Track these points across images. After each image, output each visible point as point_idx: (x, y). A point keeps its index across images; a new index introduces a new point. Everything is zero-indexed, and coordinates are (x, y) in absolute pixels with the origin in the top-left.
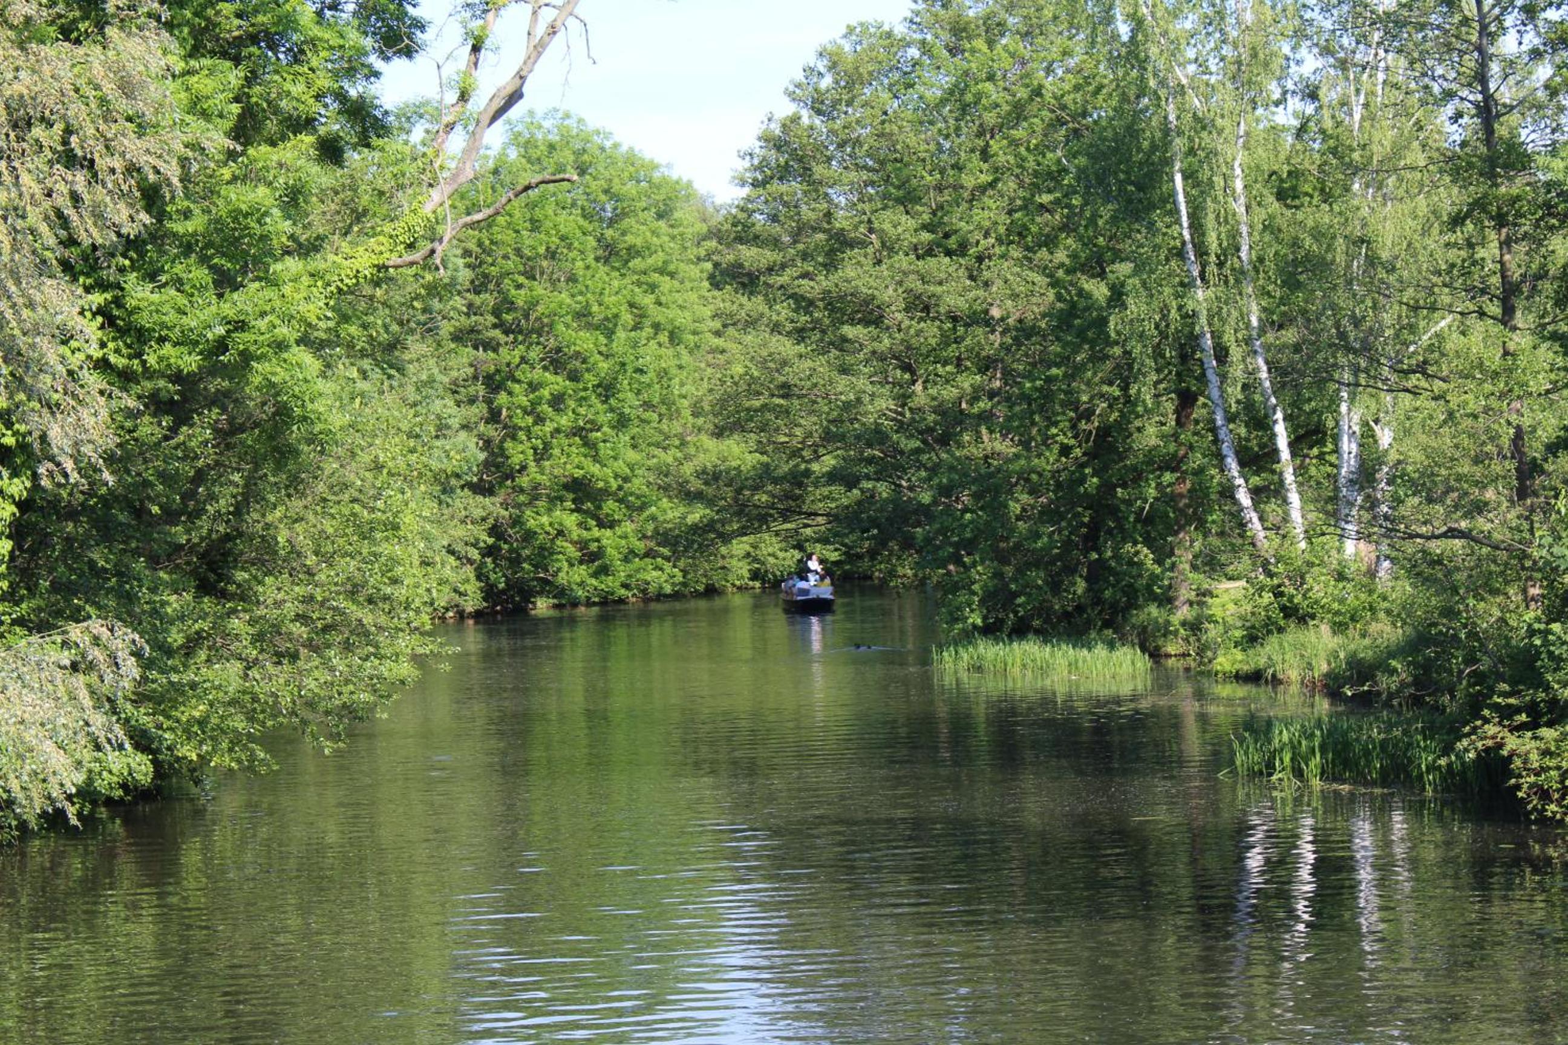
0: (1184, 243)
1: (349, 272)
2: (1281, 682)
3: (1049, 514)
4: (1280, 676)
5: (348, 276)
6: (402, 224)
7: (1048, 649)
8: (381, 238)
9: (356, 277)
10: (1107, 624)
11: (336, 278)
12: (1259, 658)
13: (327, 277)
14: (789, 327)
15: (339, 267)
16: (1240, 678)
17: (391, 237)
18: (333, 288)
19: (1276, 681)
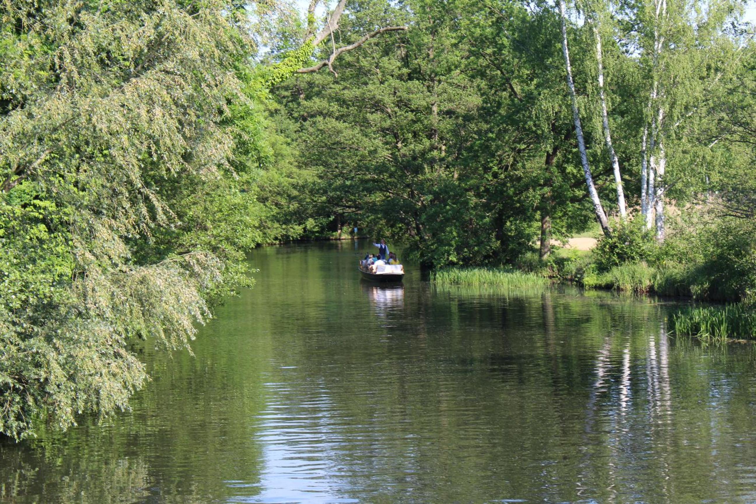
0: (568, 74)
1: (278, 75)
2: (622, 290)
3: (487, 207)
4: (622, 287)
5: (277, 77)
6: (302, 51)
7: (491, 273)
8: (291, 58)
9: (281, 78)
10: (508, 262)
11: (271, 78)
12: (607, 278)
13: (267, 77)
14: (337, 114)
15: (273, 72)
16: (598, 287)
17: (296, 58)
18: (269, 83)
19: (619, 289)
